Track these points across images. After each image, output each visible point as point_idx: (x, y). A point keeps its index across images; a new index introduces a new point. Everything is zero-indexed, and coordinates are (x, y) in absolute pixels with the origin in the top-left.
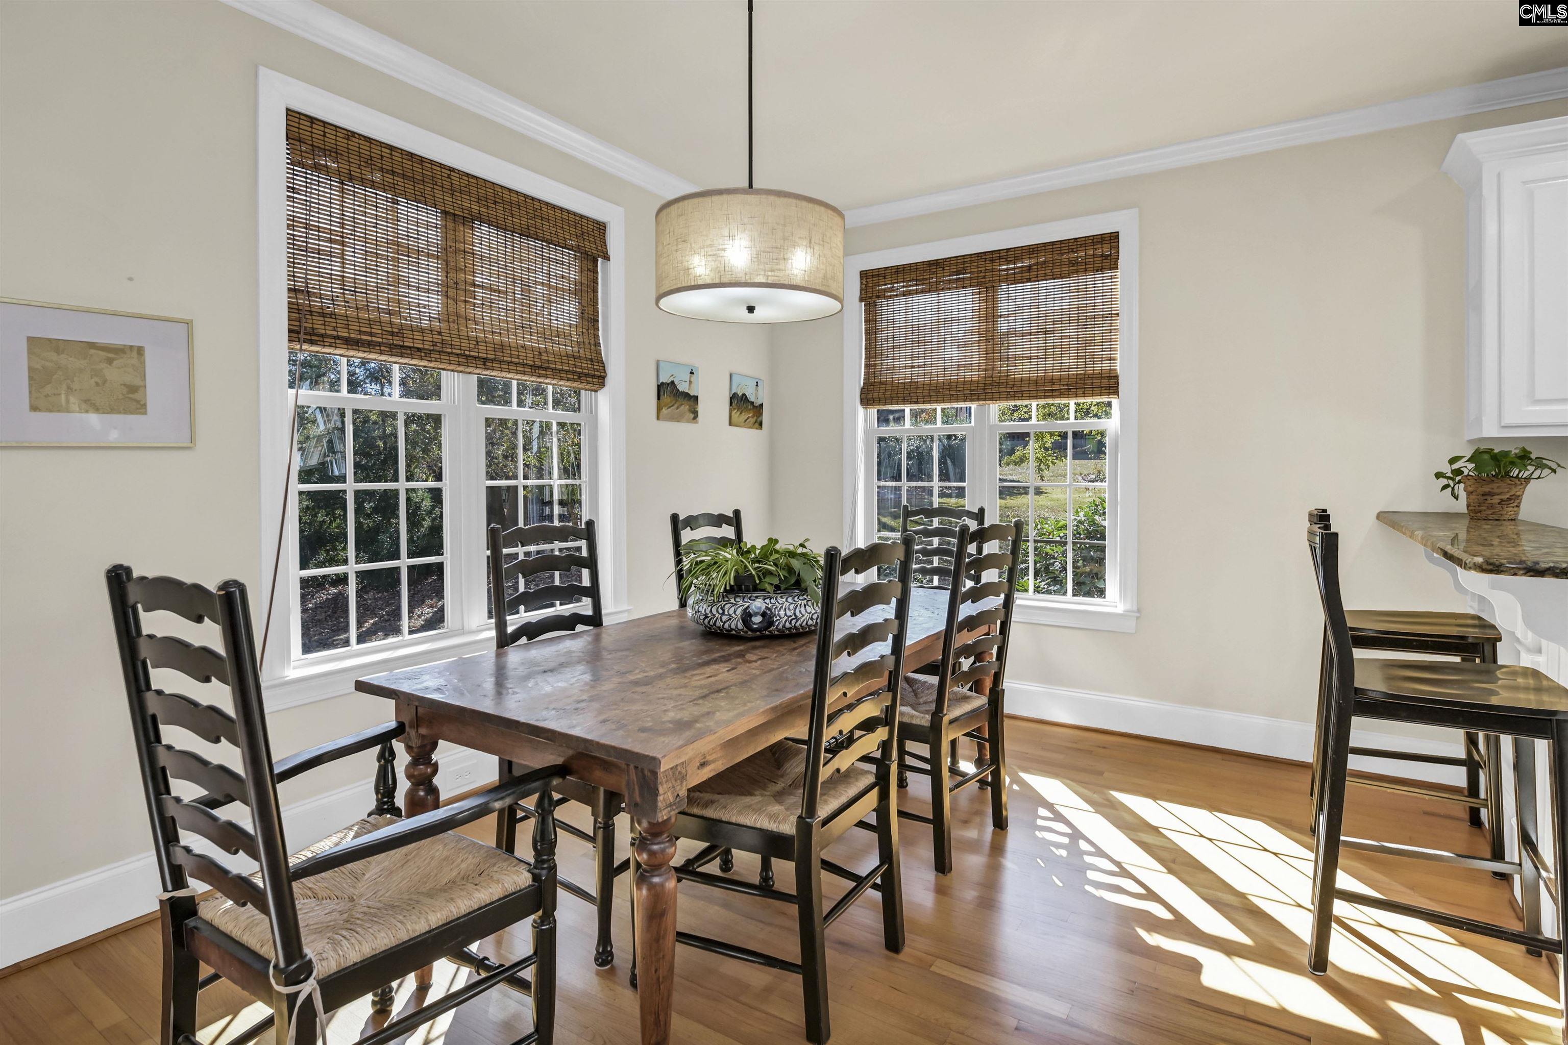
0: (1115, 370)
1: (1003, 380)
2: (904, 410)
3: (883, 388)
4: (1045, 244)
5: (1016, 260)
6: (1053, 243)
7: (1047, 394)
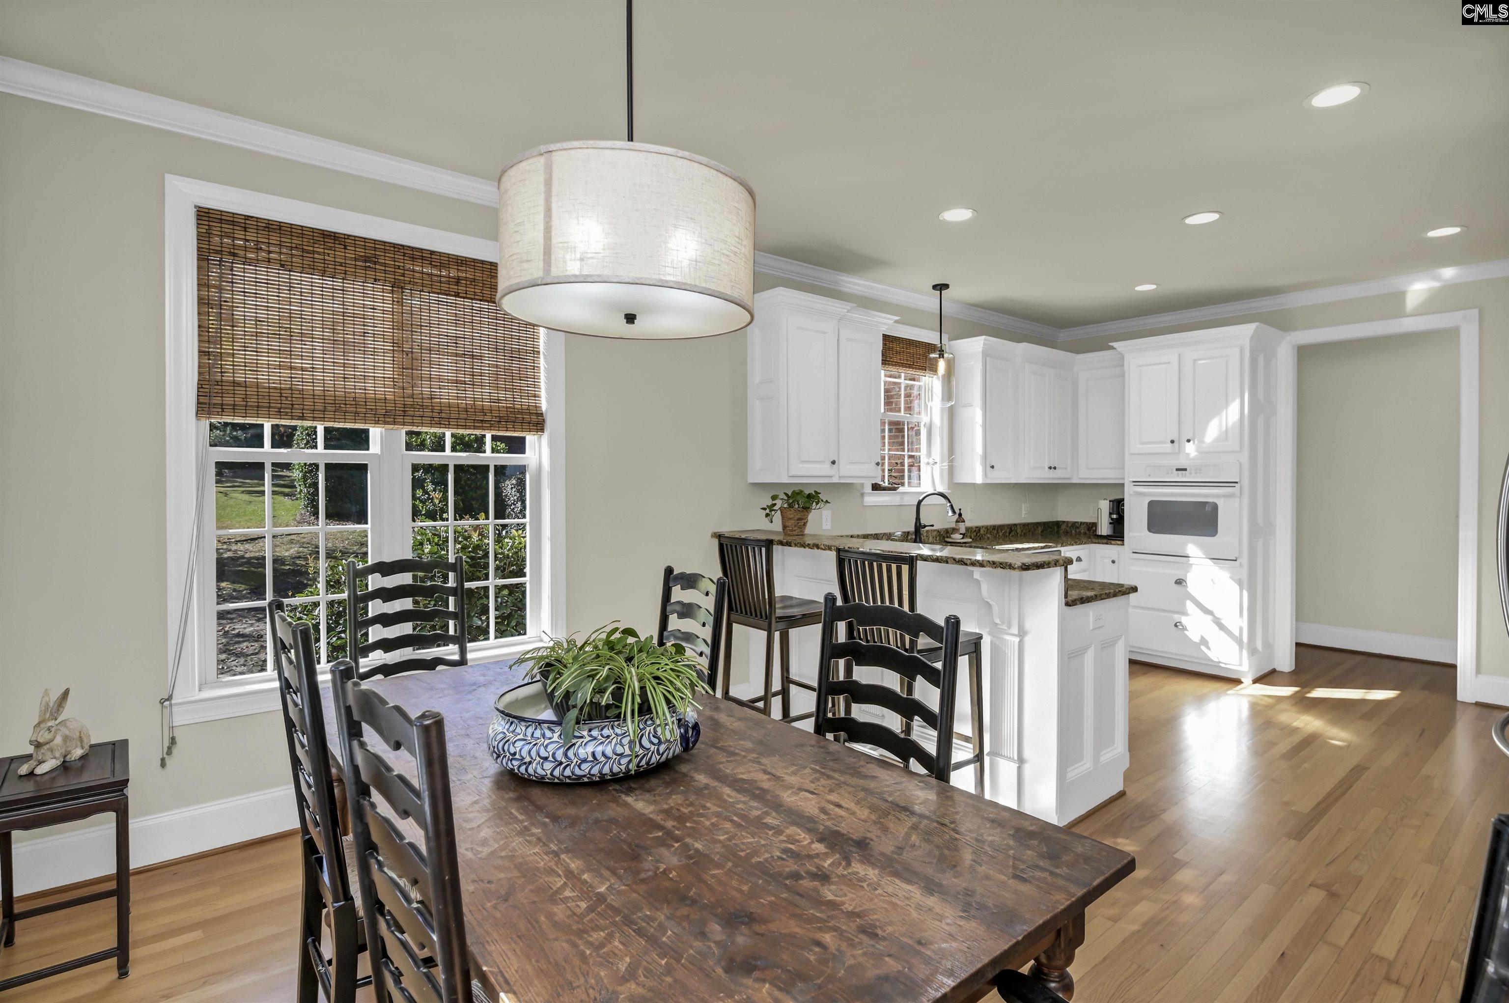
0: (540, 407)
1: (427, 402)
2: (262, 426)
3: (240, 391)
4: (474, 260)
5: (441, 266)
6: (483, 262)
7: (476, 424)
